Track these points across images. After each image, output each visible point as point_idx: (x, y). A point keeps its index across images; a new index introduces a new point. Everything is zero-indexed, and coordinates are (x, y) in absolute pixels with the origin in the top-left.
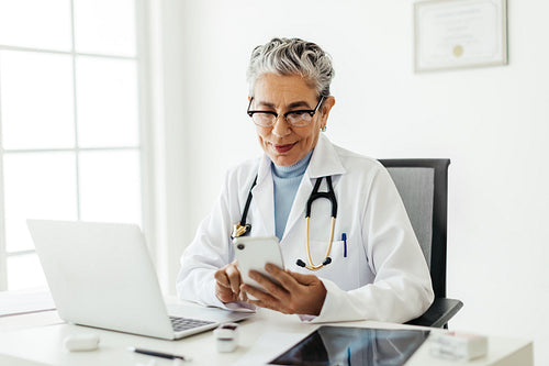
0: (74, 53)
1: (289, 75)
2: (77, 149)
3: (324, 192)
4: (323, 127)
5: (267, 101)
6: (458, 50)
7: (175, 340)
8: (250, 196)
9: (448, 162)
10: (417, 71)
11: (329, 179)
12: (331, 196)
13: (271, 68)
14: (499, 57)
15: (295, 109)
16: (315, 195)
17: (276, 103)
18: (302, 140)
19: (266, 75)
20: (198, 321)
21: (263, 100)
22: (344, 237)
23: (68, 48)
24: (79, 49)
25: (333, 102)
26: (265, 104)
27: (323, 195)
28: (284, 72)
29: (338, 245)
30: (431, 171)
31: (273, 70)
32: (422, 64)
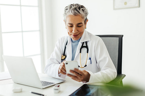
0: (21, 6)
1: (77, 15)
2: (22, 32)
3: (85, 46)
4: (86, 28)
5: (70, 23)
6: (126, 3)
7: (43, 89)
8: (66, 47)
9: (123, 36)
10: (114, 9)
11: (86, 42)
12: (87, 47)
14: (137, 5)
16: (82, 47)
17: (74, 24)
18: (81, 33)
19: (70, 15)
20: (50, 83)
21: (69, 23)
22: (90, 59)
23: (19, 4)
24: (22, 4)
26: (70, 24)
28: (75, 15)
29: (89, 61)
30: (118, 38)
32: (115, 7)
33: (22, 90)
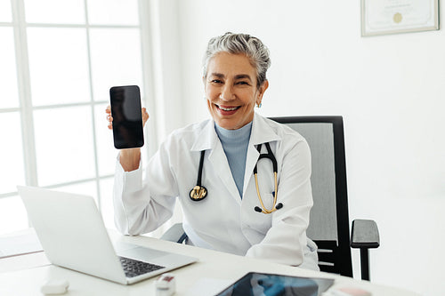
1: (238, 53)
2: (93, 104)
4: (259, 104)
5: (218, 72)
6: (398, 18)
7: (128, 285)
10: (364, 34)
11: (267, 145)
13: (223, 48)
14: (432, 23)
15: (240, 81)
17: (225, 74)
18: (244, 105)
19: (219, 53)
25: (267, 86)
26: (216, 75)
28: (234, 51)
31: (225, 49)
32: (368, 29)
33: (69, 289)
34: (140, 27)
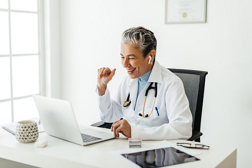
6: (185, 15)
9: (207, 73)
10: (166, 23)
27: (153, 88)
34: (38, 13)
